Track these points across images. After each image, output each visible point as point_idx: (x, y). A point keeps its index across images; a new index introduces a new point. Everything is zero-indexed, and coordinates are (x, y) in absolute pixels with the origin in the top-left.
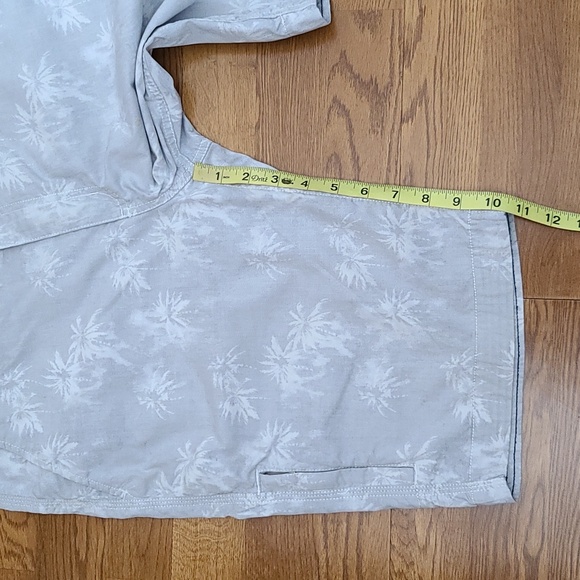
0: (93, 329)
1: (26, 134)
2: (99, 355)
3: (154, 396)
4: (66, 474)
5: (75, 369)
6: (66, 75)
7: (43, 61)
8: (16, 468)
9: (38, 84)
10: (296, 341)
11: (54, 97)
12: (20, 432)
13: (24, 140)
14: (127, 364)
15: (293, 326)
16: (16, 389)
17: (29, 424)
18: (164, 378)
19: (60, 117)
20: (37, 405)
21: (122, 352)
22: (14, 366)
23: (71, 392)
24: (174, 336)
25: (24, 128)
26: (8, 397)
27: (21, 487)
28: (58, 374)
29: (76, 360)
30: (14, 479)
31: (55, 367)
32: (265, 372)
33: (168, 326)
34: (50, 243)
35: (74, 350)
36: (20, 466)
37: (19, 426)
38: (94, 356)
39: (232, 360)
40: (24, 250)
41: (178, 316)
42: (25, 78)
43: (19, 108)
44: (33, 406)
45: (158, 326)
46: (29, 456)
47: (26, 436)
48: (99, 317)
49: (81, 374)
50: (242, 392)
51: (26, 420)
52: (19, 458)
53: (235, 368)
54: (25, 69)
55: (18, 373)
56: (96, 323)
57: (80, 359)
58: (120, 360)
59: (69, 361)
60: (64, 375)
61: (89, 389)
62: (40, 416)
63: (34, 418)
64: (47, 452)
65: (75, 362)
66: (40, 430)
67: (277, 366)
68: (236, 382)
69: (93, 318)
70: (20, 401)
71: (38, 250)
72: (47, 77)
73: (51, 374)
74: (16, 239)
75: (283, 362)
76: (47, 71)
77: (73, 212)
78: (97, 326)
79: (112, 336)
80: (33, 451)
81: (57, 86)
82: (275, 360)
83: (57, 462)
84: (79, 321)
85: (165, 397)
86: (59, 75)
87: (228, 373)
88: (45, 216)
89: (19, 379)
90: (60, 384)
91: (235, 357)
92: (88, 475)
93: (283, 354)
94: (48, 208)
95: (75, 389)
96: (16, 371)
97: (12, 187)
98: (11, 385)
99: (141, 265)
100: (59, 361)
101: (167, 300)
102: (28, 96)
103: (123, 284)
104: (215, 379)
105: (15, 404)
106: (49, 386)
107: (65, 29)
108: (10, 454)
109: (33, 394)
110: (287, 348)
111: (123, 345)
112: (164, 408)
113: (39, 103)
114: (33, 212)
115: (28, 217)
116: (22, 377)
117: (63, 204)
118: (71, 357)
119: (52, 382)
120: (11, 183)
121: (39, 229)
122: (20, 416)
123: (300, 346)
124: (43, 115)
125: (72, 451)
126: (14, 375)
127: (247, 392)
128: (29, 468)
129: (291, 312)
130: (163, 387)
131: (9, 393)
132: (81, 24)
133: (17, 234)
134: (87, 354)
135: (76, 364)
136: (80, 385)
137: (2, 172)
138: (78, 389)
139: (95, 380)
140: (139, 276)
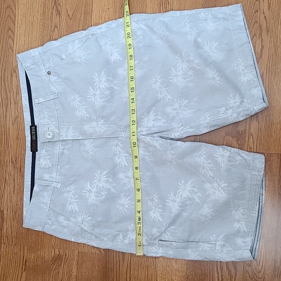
1: (90, 98)
2: (105, 187)
3: (123, 205)
4: (85, 228)
5: (94, 190)
6: (111, 79)
7: (103, 72)
8: (65, 223)
9: (100, 80)
10: (180, 194)
11: (105, 86)
12: (69, 209)
13: (89, 100)
14: (115, 192)
15: (180, 188)
16: (70, 193)
17: (73, 207)
18: (127, 200)
19: (106, 94)
20: (78, 200)
21: (114, 187)
22: (71, 184)
23: (92, 198)
25: (90, 95)
26: (67, 196)
27: (66, 230)
28: (88, 191)
29: (95, 186)
30: (64, 227)
31: (87, 188)
32: (167, 204)
34: (91, 141)
35: (95, 183)
36: (67, 222)
37: (69, 207)
38: (103, 186)
40: (81, 141)
42: (96, 78)
43: (90, 88)
44: (76, 201)
45: (128, 180)
46: (72, 219)
47: (71, 211)
49: (97, 192)
51: (72, 205)
52: (68, 219)
54: (96, 74)
55: (72, 187)
56: (106, 174)
57: (97, 186)
58: (113, 190)
59: (93, 187)
62: (78, 205)
63: (75, 205)
66: (77, 210)
67: (172, 203)
70: (71, 198)
71: (86, 142)
72: (104, 79)
73: (85, 190)
74: (79, 137)
75: (174, 201)
76: (104, 77)
77: (102, 131)
78: (106, 176)
79: (111, 180)
80: (74, 218)
81: (107, 82)
82: (171, 200)
83: (83, 223)
84: (99, 172)
85: (127, 206)
86: (108, 78)
88: (92, 130)
90: (88, 194)
91: (157, 197)
92: (93, 230)
93: (175, 198)
94: (93, 127)
95: (93, 197)
98: (69, 191)
100: (89, 186)
102: (95, 84)
103: (118, 162)
104: (149, 203)
105: (69, 199)
106: (83, 194)
107: (112, 61)
108: (64, 217)
109: (77, 196)
110: (176, 196)
111: (115, 185)
112: (126, 210)
113: (99, 87)
114: (87, 128)
115: (85, 129)
116: (73, 189)
117: (98, 127)
118: (93, 185)
119: (85, 193)
120: (81, 116)
121: (88, 135)
122: (70, 204)
123: (181, 196)
124: (100, 92)
125: (89, 220)
126: (71, 188)
128: (71, 223)
129: (179, 183)
130: (127, 203)
131: (67, 194)
132: (119, 60)
133: (79, 135)
134: (100, 185)
135: (95, 188)
136: (96, 196)
137: (79, 111)
138: (95, 198)
139: (102, 196)
140: (124, 160)
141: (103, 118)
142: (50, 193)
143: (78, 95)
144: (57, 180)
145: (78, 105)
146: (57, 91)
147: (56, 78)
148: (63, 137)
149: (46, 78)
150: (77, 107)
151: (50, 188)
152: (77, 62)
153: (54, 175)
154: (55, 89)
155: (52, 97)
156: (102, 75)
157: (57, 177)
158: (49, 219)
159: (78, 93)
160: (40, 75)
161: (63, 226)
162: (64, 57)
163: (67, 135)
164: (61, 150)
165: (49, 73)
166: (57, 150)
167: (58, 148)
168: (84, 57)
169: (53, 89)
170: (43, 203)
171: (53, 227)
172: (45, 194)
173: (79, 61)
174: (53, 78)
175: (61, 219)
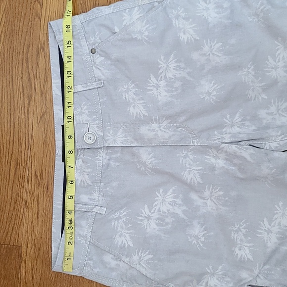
0: (171, 196)
1: (151, 90)
6: (182, 65)
8: (113, 263)
9: (168, 67)
12: (119, 244)
13: (149, 92)
15: (277, 213)
16: (120, 221)
17: (125, 241)
19: (175, 86)
20: (131, 231)
22: (121, 208)
24: (211, 208)
25: (151, 86)
26: (116, 225)
27: (114, 273)
28: (146, 217)
29: (156, 211)
30: (112, 269)
31: (144, 213)
32: (259, 235)
33: (209, 202)
34: (150, 149)
35: (156, 205)
36: (116, 262)
37: (119, 241)
38: (168, 210)
39: (243, 227)
40: (134, 149)
41: (215, 199)
42: (161, 63)
43: (152, 76)
44: (129, 232)
46: (124, 258)
47: (123, 247)
48: (174, 190)
49: (158, 219)
50: (246, 244)
51: (123, 238)
53: (244, 231)
54: (162, 58)
55: (123, 213)
56: (172, 193)
57: (159, 210)
60: (149, 218)
61: (163, 228)
62: (131, 237)
63: (128, 238)
64: (135, 258)
65: (156, 212)
66: (132, 245)
67: (266, 233)
68: (243, 238)
69: (171, 191)
70: (122, 228)
71: (142, 150)
72: (172, 65)
73: (142, 216)
74: (132, 142)
77: (167, 136)
78: (173, 195)
80: (127, 256)
81: (176, 70)
82: (265, 230)
83: (140, 264)
85: (203, 239)
86: (178, 64)
87: (240, 233)
88: (151, 135)
89: (123, 216)
90: (145, 222)
91: (245, 225)
93: (270, 227)
94: (154, 130)
95: (153, 225)
96: (122, 211)
97: (136, 116)
99: (200, 170)
100: (147, 210)
101: (211, 189)
102: (160, 72)
104: (233, 235)
105: (119, 229)
108: (111, 256)
109: (130, 225)
110: (272, 224)
112: (201, 245)
114: (144, 130)
115: (142, 133)
116: (125, 216)
117: (161, 131)
118: (154, 209)
119: (142, 220)
120: (137, 113)
121: (146, 140)
122: (120, 236)
124: (166, 83)
125: (149, 259)
126: (121, 213)
127: (248, 245)
128: (122, 264)
129: (276, 206)
131: (116, 223)
132: (195, 39)
133: (132, 140)
134: (164, 208)
135: (156, 213)
136: (157, 225)
137: (134, 107)
138: (155, 227)
139: (167, 224)
140: (197, 175)
141: (168, 117)
142: (91, 221)
143: (133, 85)
144: (101, 203)
145: (133, 99)
146: (103, 78)
147: (103, 58)
148: (109, 142)
149: (89, 57)
150: (131, 101)
151: (90, 214)
152: (136, 38)
153: (96, 195)
154: (101, 75)
155: (95, 85)
156: (171, 59)
157: (101, 198)
158: (90, 259)
159: (133, 82)
160: (80, 53)
161: (110, 268)
162: (117, 30)
163: (115, 140)
164: (106, 161)
165: (93, 51)
166: (100, 160)
167: (102, 158)
168: (146, 33)
169: (98, 73)
170: (80, 236)
171: (95, 270)
172: (83, 223)
173: (139, 37)
174: (98, 59)
175: (108, 258)
